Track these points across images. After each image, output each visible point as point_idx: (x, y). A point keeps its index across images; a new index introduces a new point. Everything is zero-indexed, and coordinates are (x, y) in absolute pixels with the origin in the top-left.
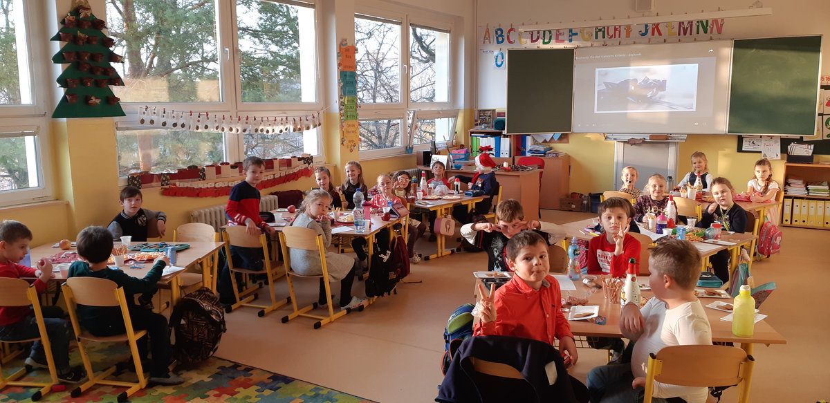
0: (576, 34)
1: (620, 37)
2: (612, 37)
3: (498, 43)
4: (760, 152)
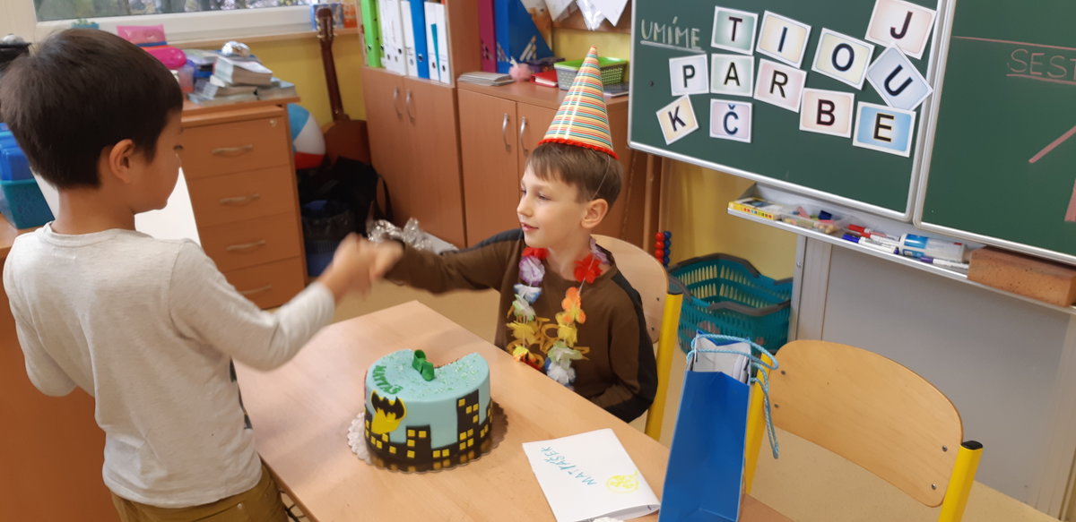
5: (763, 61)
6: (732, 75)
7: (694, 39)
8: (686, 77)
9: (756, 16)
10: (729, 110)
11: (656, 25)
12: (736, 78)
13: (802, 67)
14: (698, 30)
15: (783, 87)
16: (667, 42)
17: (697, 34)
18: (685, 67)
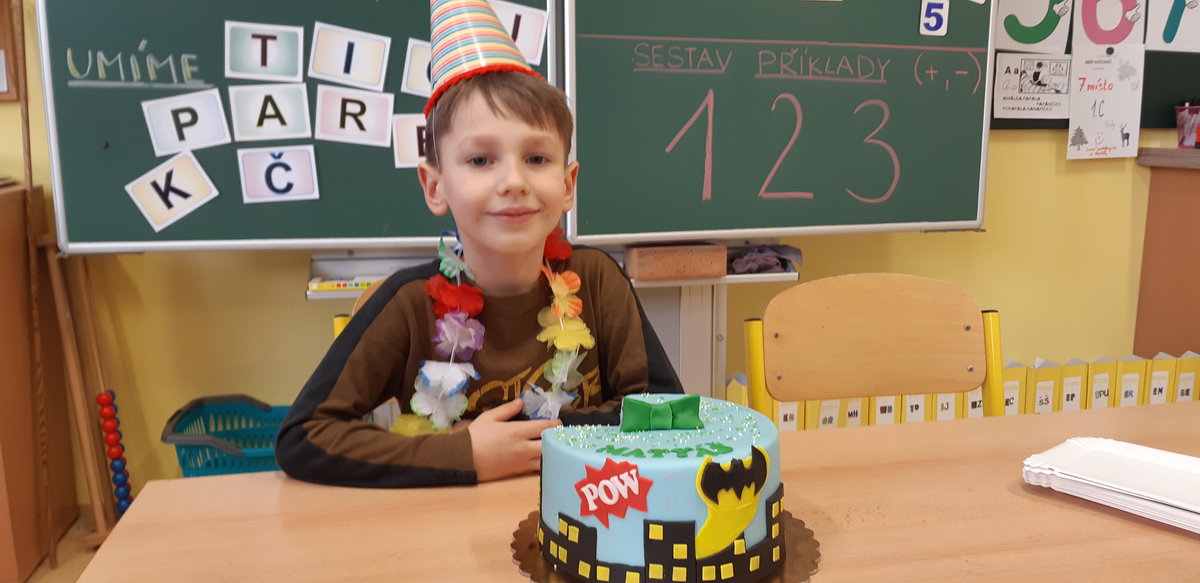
4: (1062, 125)
5: (321, 89)
6: (270, 111)
7: (187, 70)
8: (180, 127)
9: (300, 31)
10: (272, 161)
11: (101, 56)
12: (278, 115)
13: (387, 89)
14: (194, 57)
15: (361, 118)
16: (129, 77)
17: (191, 63)
18: (176, 113)
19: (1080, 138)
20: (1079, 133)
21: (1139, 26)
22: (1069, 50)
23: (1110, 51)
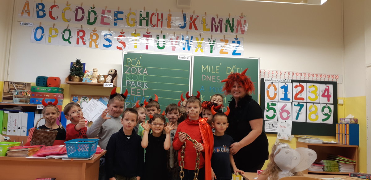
0: (122, 19)
1: (162, 27)
2: (154, 26)
3: (39, 16)
4: (276, 133)
19: (280, 135)
20: (280, 134)
21: (291, 117)
22: (278, 121)
23: (286, 121)
